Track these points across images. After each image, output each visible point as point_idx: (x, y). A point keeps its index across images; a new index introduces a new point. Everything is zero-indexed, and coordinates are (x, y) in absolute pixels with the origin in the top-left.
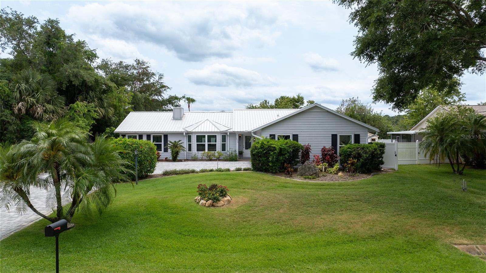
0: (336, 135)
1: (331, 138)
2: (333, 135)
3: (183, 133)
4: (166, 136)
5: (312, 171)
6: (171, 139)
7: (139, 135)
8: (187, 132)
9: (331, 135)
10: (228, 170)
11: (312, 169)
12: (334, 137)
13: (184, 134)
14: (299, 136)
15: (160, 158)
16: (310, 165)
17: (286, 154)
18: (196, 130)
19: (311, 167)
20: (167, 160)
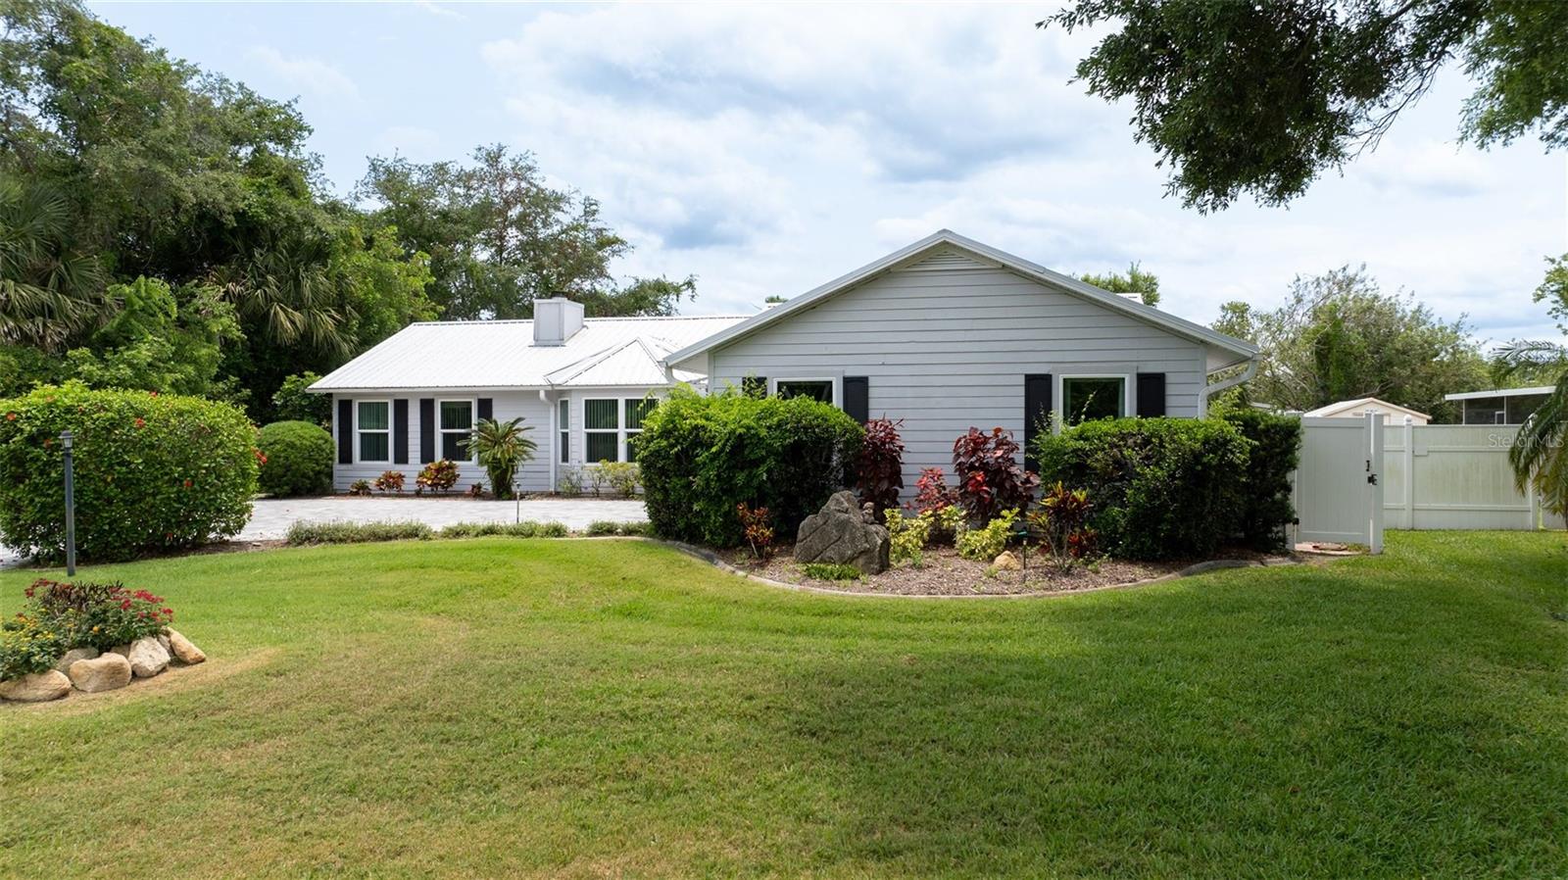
0: (1046, 379)
1: (1022, 391)
2: (1030, 379)
3: (538, 392)
4: (486, 407)
5: (853, 540)
6: (502, 416)
7: (396, 401)
8: (550, 388)
9: (1022, 381)
10: (558, 531)
11: (851, 534)
12: (1037, 388)
13: (542, 394)
14: (872, 382)
15: (455, 487)
16: (846, 512)
17: (762, 460)
18: (582, 380)
19: (848, 521)
20: (477, 493)
